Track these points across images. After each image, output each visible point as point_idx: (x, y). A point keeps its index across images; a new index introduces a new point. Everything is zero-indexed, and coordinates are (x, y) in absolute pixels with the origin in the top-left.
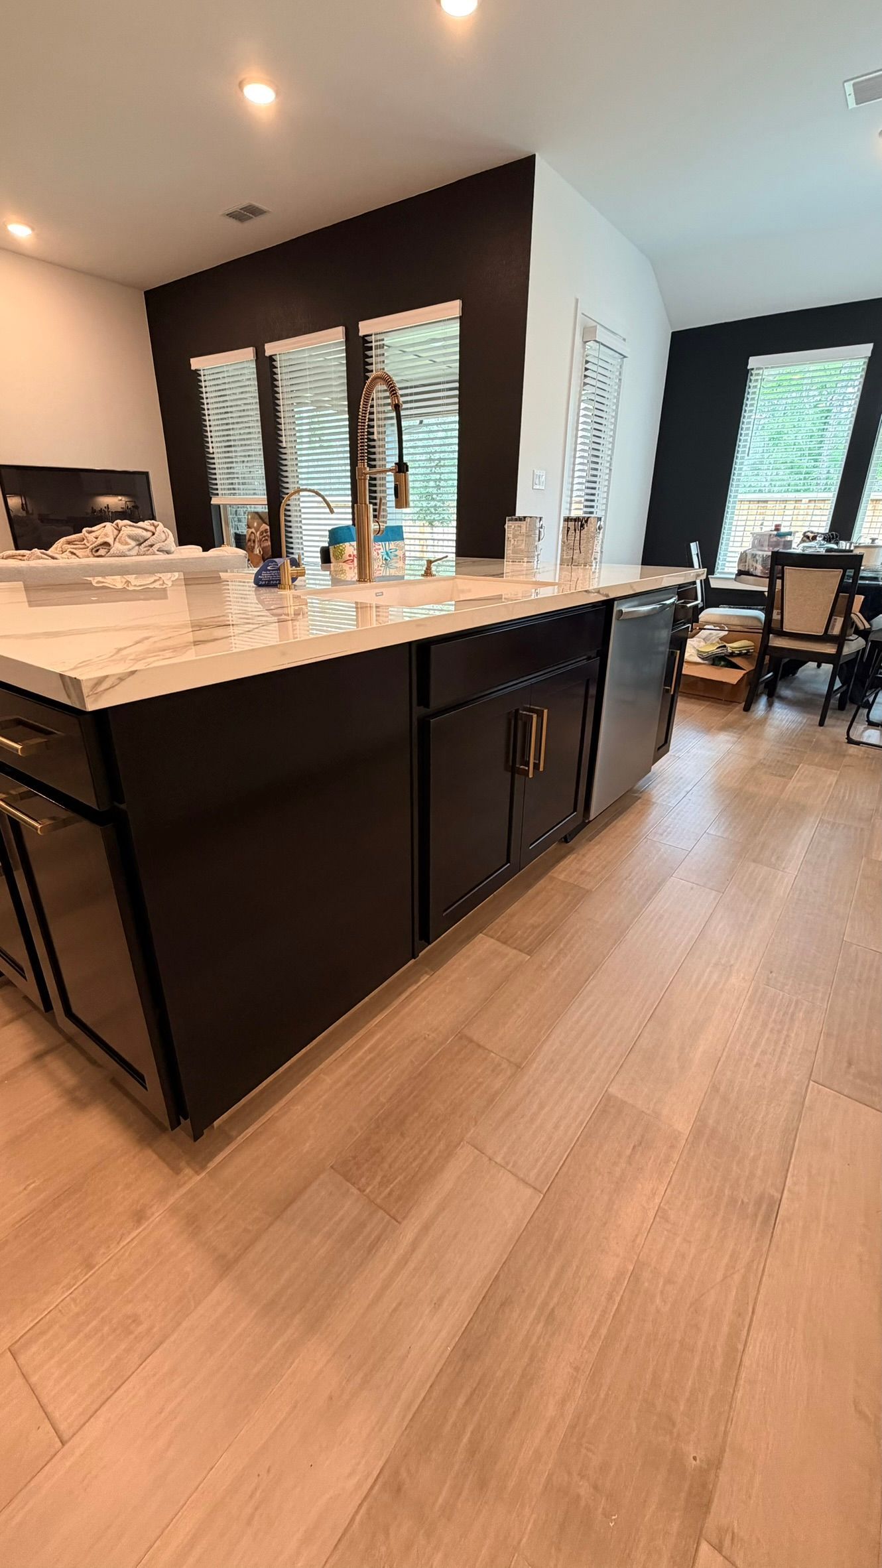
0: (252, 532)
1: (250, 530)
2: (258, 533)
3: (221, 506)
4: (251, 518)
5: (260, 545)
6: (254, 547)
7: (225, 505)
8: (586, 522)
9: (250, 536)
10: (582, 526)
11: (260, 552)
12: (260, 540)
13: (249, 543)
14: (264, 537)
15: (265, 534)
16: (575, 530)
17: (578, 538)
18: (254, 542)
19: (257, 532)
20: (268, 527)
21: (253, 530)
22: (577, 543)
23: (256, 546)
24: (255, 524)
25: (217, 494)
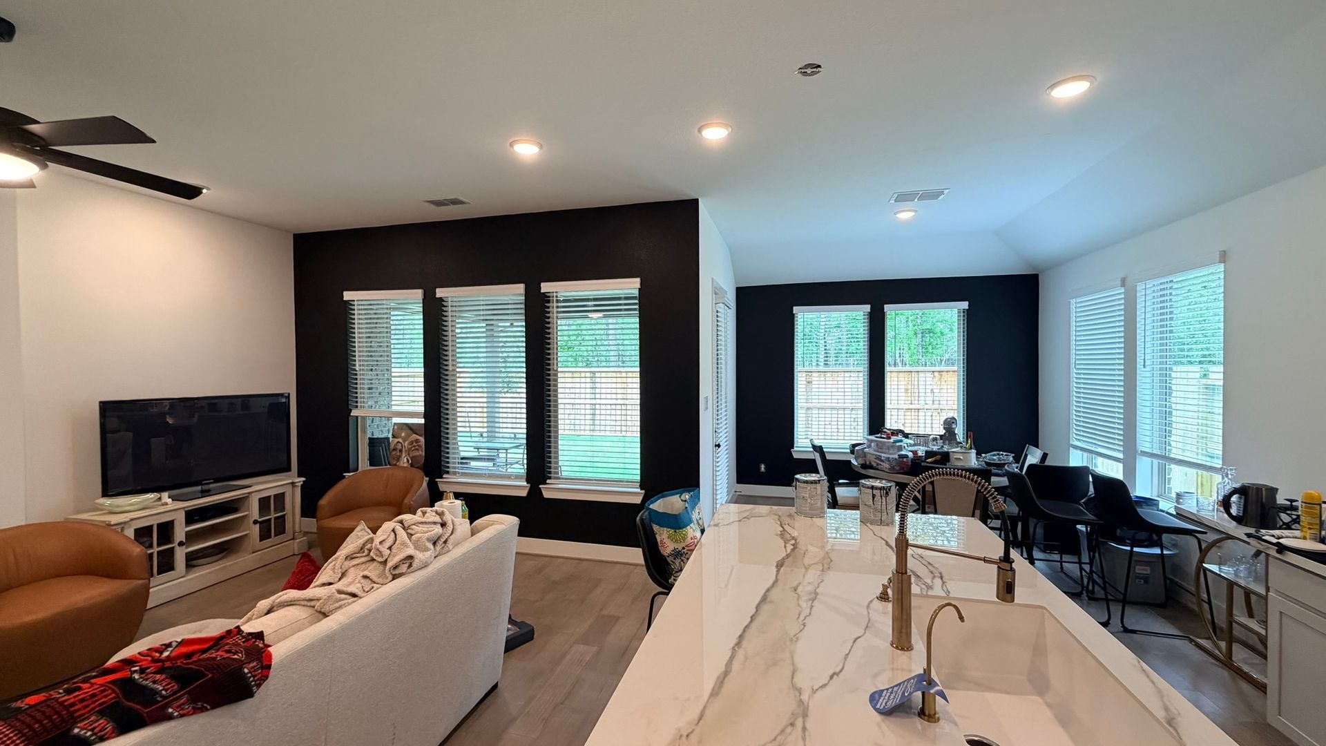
0: (399, 442)
1: (396, 440)
2: (407, 443)
3: (359, 418)
4: (398, 429)
5: (409, 454)
6: (400, 456)
7: (364, 418)
8: (890, 490)
9: (396, 445)
10: (887, 493)
11: (408, 461)
12: (409, 450)
13: (394, 453)
14: (414, 446)
15: (415, 444)
16: (881, 497)
17: (884, 503)
18: (401, 451)
19: (404, 442)
20: (422, 439)
21: (400, 440)
22: (884, 507)
23: (404, 455)
24: (403, 434)
25: (357, 407)
